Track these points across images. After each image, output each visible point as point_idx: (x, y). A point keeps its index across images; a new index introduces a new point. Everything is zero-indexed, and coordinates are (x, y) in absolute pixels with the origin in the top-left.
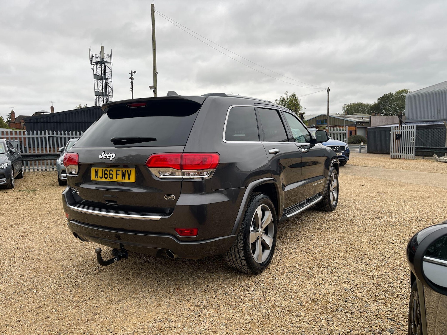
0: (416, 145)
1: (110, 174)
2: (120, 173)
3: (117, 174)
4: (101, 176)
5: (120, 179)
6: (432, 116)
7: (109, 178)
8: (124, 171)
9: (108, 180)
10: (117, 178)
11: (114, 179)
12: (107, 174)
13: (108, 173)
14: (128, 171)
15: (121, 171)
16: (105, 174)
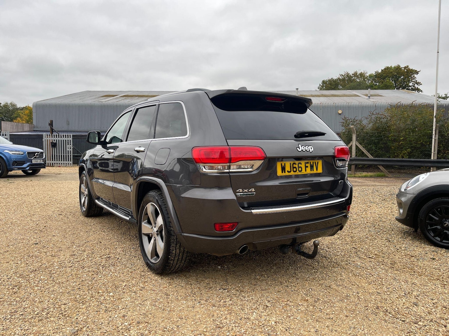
0: (73, 153)
1: (299, 167)
2: (308, 165)
3: (306, 167)
4: (289, 170)
5: (309, 171)
6: (62, 126)
7: (298, 171)
8: (312, 163)
9: (298, 173)
10: (306, 171)
11: (304, 172)
12: (295, 168)
13: (297, 166)
14: (315, 162)
15: (309, 163)
16: (294, 168)
